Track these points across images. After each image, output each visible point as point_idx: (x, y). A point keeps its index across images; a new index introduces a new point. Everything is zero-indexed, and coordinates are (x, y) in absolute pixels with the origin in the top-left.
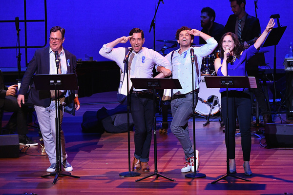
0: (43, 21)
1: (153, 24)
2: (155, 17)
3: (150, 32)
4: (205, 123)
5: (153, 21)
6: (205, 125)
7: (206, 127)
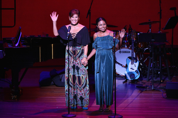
0: (13, 9)
1: (89, 13)
2: (90, 7)
3: (87, 18)
4: (124, 81)
5: (89, 10)
6: (124, 82)
7: (125, 83)
